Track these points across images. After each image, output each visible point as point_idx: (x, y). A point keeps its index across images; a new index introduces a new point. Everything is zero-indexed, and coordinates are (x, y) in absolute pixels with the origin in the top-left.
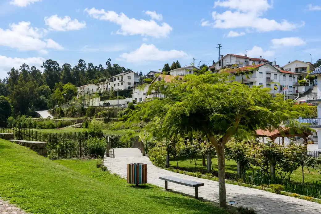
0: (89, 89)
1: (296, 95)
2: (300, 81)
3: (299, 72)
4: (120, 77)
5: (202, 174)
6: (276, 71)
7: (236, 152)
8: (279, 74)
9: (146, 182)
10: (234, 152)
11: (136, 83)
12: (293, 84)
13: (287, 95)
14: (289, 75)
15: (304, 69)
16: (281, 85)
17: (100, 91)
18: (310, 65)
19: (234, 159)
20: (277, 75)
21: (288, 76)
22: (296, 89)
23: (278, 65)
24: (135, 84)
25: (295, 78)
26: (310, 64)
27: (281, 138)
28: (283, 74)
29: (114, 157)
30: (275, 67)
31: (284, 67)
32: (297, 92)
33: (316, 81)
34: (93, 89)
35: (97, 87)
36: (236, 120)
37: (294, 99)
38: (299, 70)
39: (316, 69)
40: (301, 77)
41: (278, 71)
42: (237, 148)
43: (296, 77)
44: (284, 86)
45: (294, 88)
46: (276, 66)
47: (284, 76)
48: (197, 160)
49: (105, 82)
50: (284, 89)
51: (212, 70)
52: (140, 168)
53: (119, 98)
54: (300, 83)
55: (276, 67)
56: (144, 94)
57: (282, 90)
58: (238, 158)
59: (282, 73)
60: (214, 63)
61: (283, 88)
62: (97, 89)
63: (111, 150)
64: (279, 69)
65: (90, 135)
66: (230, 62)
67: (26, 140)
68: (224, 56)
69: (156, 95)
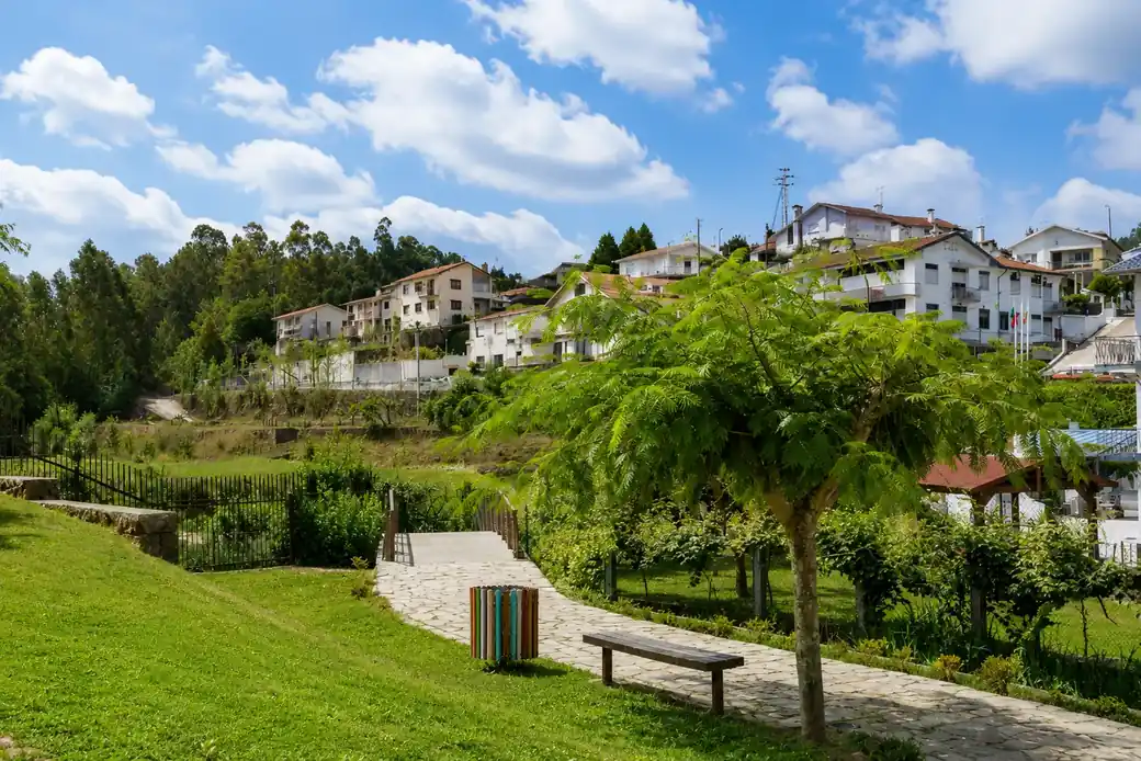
0: (315, 322)
1: (1057, 345)
2: (1067, 298)
3: (1066, 268)
4: (425, 281)
5: (735, 624)
6: (987, 263)
7: (851, 547)
8: (994, 273)
9: (535, 654)
10: (847, 545)
11: (481, 304)
12: (1044, 306)
13: (1025, 344)
14: (1032, 275)
15: (1085, 255)
16: (1002, 309)
17: (355, 331)
18: (1103, 242)
19: (846, 569)
20: (987, 273)
21: (1026, 280)
22: (1055, 325)
23: (993, 241)
24: (477, 306)
25: (1050, 285)
26: (1105, 239)
27: (1007, 496)
28: (1010, 273)
29: (412, 564)
30: (981, 246)
31: (1013, 248)
32: (1059, 334)
33: (1127, 297)
34: (329, 324)
35: (345, 316)
36: (856, 431)
37: (1050, 361)
38: (1065, 260)
39: (1127, 256)
40: (1071, 283)
41: (994, 263)
42: (857, 530)
43: (1056, 283)
44: (1012, 316)
45: (1048, 320)
46: (986, 244)
47: (1014, 278)
48: (716, 575)
49: (373, 299)
50: (1013, 327)
51: (762, 257)
52: (514, 604)
53: (423, 356)
54: (1069, 303)
55: (988, 250)
56: (511, 341)
57: (1007, 328)
58: (859, 566)
59: (1007, 268)
60: (770, 233)
61: (1010, 320)
62: (344, 323)
63: (400, 538)
64: (996, 255)
65: (324, 485)
66: (824, 229)
67: (102, 502)
68: (804, 210)
69: (564, 345)
